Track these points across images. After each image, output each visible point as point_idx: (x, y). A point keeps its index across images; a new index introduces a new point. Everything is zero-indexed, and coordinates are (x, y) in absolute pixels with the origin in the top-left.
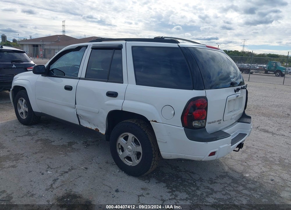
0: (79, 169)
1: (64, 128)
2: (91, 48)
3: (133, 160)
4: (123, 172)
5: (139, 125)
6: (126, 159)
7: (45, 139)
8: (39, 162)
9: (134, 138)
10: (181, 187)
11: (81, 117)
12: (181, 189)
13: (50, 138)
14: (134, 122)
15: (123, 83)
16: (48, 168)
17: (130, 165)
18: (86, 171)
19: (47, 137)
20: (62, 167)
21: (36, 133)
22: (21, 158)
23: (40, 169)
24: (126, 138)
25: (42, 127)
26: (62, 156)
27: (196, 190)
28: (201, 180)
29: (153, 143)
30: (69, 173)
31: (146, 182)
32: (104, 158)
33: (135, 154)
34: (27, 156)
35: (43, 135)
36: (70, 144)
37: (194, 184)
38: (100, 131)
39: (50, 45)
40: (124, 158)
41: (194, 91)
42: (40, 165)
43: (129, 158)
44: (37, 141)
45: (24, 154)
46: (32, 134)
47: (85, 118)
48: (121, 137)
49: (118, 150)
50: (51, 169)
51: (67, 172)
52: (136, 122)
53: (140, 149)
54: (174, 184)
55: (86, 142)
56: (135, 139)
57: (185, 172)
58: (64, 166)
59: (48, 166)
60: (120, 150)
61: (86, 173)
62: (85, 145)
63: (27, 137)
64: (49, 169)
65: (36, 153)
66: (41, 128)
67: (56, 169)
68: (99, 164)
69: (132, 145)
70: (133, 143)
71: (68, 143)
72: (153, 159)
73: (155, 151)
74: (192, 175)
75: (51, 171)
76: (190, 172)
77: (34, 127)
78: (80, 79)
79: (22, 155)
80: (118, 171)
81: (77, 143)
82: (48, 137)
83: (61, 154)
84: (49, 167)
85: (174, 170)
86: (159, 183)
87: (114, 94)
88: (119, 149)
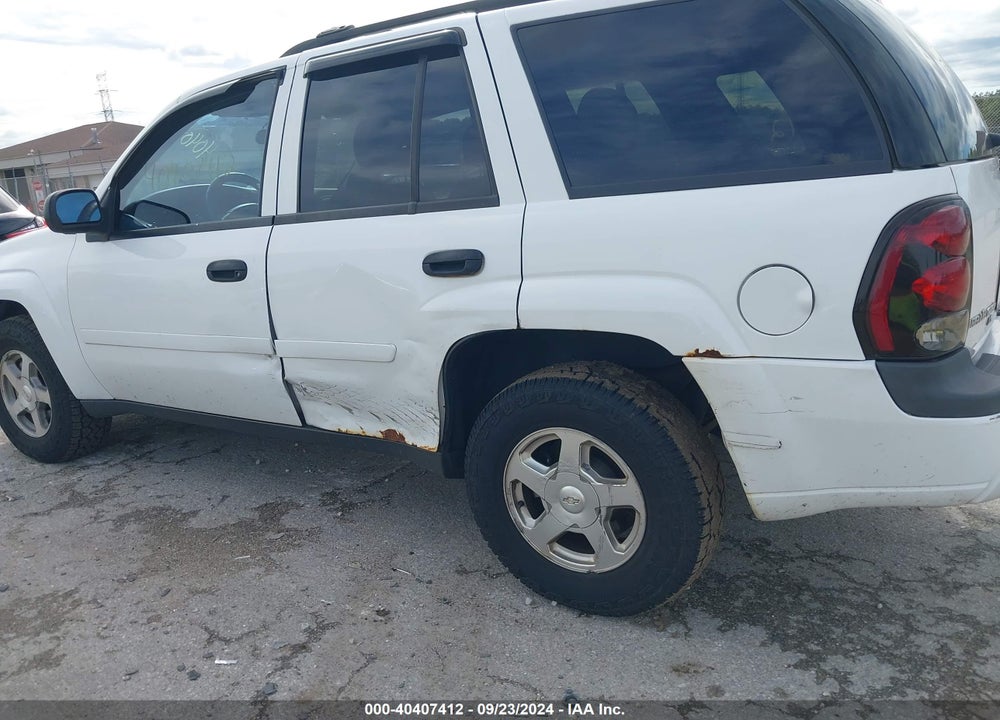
0: (353, 620)
1: (217, 451)
2: (305, 76)
3: (601, 547)
4: (554, 603)
5: (608, 384)
6: (558, 548)
7: (154, 509)
8: (158, 618)
9: (588, 450)
10: (839, 631)
11: (309, 389)
12: (843, 642)
13: (172, 502)
14: (581, 376)
15: (495, 202)
16: (209, 642)
17: (585, 571)
18: (389, 627)
19: (159, 497)
20: (273, 623)
21: (107, 491)
22: (67, 612)
23: (174, 651)
24: (548, 454)
25: (122, 459)
26: (253, 571)
27: (907, 635)
28: (892, 582)
29: (694, 458)
30: (316, 646)
31: (674, 636)
32: (442, 552)
33: (606, 520)
34: (95, 601)
35: (138, 493)
36: (271, 513)
37: (880, 606)
38: (409, 440)
39: (67, 164)
40: (550, 543)
41: (897, 174)
42: (167, 633)
43: (575, 541)
44: (121, 522)
45: (76, 590)
46: (91, 497)
47: (325, 392)
48: (521, 453)
49: (514, 512)
50: (227, 641)
51: (303, 647)
52: (590, 375)
53: (628, 492)
54: (798, 622)
55: (333, 495)
56: (595, 452)
57: (806, 558)
58: (278, 617)
59: (206, 629)
60: (524, 511)
61: (390, 635)
62: (337, 510)
63: (72, 515)
64: (217, 643)
65: (132, 578)
66: (121, 463)
67: (247, 642)
68: (430, 582)
69: (583, 479)
70: (587, 470)
71: (257, 509)
72: (706, 530)
73: (709, 493)
74: (842, 567)
75: (229, 656)
76: (829, 557)
77: (88, 467)
78: (274, 221)
79: (70, 600)
80: (528, 601)
81: (298, 507)
82: (163, 500)
83: (247, 565)
84: (213, 637)
85: (755, 557)
86: (731, 627)
87: (464, 261)
88: (519, 505)
